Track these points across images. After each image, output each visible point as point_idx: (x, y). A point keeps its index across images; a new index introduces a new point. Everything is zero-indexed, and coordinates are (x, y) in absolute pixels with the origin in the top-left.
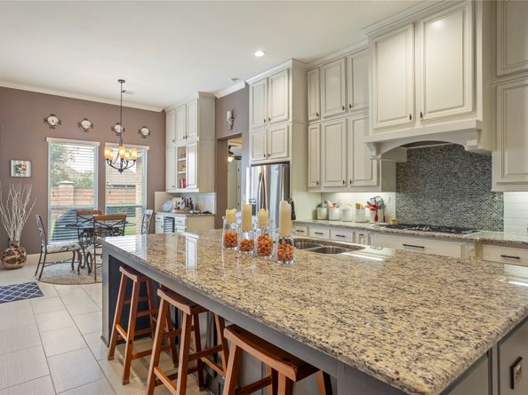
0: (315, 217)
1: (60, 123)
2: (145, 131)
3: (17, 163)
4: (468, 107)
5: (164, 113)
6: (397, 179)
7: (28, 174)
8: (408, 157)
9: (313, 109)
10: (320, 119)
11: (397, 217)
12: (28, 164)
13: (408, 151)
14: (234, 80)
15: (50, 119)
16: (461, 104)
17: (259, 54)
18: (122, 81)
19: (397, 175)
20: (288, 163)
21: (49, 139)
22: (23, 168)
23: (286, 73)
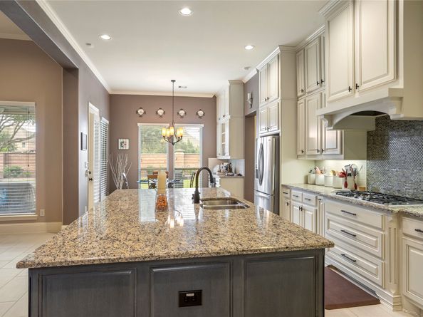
0: (307, 183)
1: (145, 113)
2: (201, 113)
3: (122, 140)
4: (391, 76)
5: (215, 98)
6: (368, 147)
7: (127, 148)
8: (377, 125)
9: (300, 86)
10: (304, 95)
11: (368, 184)
12: (127, 141)
13: (377, 120)
14: (247, 68)
15: (139, 111)
16: (386, 72)
17: (249, 47)
18: (173, 81)
19: (368, 144)
20: (278, 134)
21: (139, 124)
22: (125, 144)
23: (276, 59)
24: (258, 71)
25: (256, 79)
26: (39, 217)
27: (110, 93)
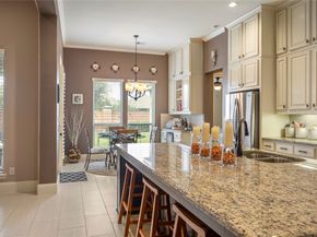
1: (99, 68)
2: (154, 70)
3: (76, 95)
5: (167, 56)
7: (82, 103)
9: (281, 44)
10: (286, 52)
12: (82, 95)
14: (216, 27)
15: (94, 66)
17: (233, 5)
18: (136, 36)
20: (258, 90)
21: (93, 79)
22: (80, 99)
23: (256, 17)
24: (226, 29)
25: (224, 37)
26: (8, 176)
27: (65, 46)
